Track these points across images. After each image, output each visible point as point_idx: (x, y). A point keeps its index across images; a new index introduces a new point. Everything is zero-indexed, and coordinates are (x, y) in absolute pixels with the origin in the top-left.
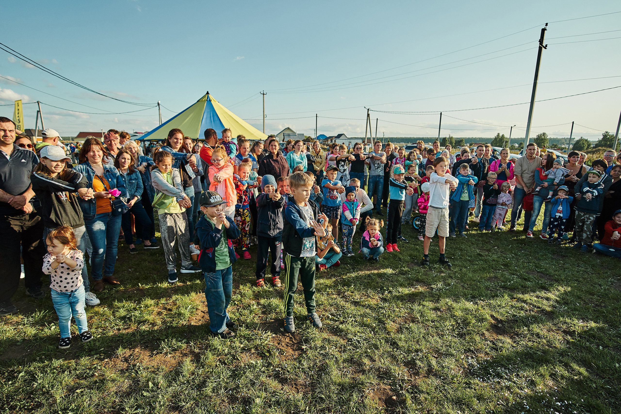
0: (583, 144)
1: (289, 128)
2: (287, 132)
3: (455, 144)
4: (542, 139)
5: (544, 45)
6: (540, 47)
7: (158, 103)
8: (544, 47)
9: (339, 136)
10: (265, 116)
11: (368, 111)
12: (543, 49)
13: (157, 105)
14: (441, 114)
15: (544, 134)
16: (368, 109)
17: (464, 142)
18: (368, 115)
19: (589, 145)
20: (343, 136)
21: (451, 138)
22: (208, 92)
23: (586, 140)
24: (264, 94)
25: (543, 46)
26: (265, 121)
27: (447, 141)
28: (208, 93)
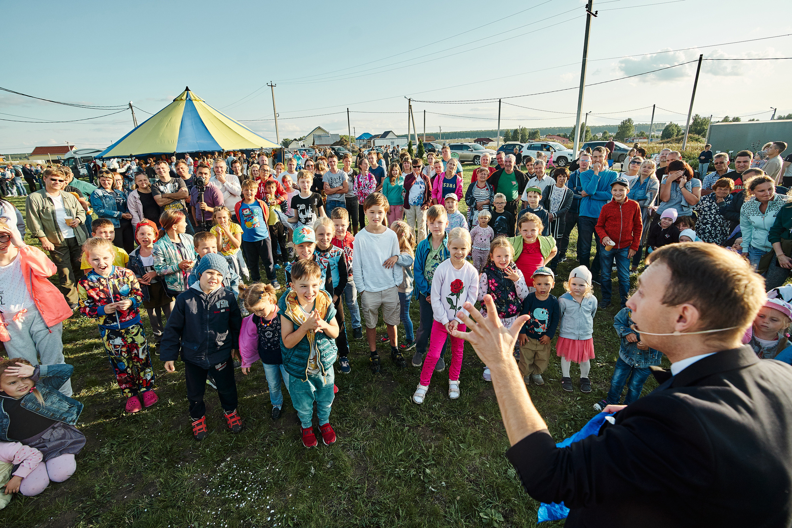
0: (673, 130)
1: (319, 128)
2: (319, 133)
3: (529, 136)
4: (627, 127)
5: (593, 11)
6: (588, 15)
7: (130, 104)
8: (593, 14)
9: (386, 134)
10: (277, 115)
11: (409, 102)
12: (592, 17)
13: (128, 107)
14: (500, 101)
15: (629, 120)
16: (410, 99)
17: (539, 133)
18: (410, 106)
19: (679, 131)
20: (390, 134)
21: (523, 130)
22: (187, 87)
23: (676, 126)
24: (272, 86)
25: (591, 13)
26: (278, 121)
27: (518, 133)
28: (187, 89)
